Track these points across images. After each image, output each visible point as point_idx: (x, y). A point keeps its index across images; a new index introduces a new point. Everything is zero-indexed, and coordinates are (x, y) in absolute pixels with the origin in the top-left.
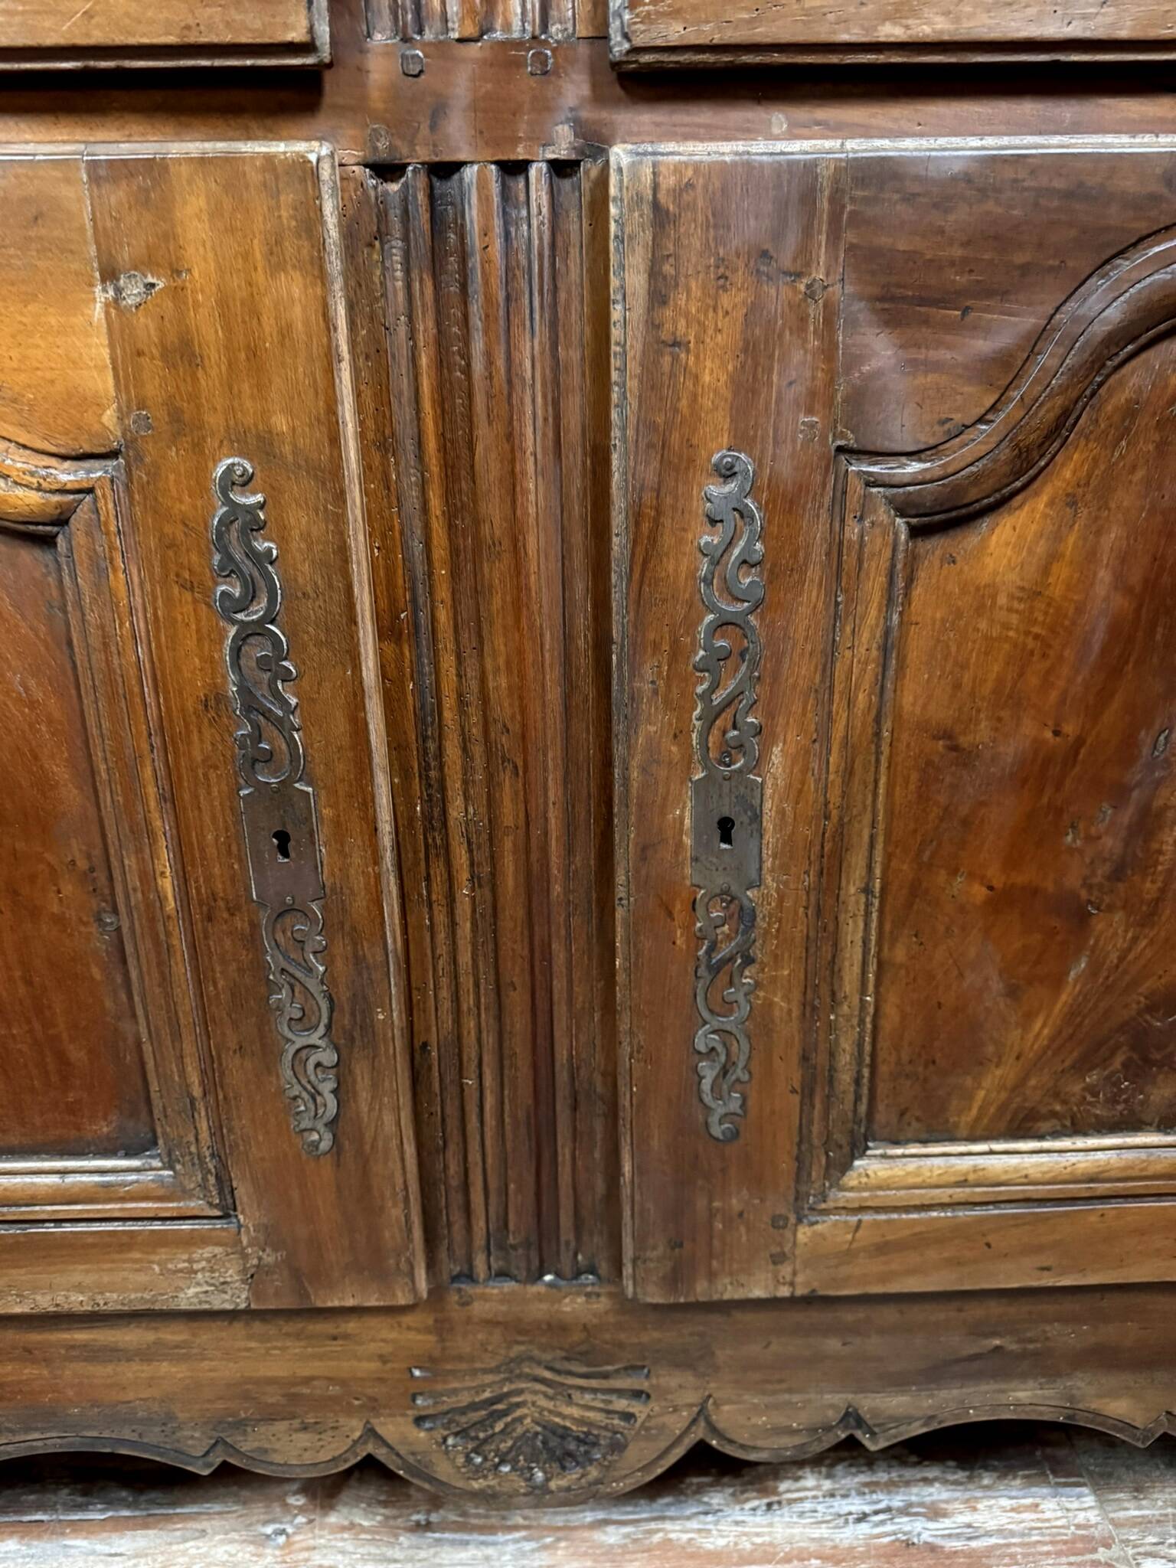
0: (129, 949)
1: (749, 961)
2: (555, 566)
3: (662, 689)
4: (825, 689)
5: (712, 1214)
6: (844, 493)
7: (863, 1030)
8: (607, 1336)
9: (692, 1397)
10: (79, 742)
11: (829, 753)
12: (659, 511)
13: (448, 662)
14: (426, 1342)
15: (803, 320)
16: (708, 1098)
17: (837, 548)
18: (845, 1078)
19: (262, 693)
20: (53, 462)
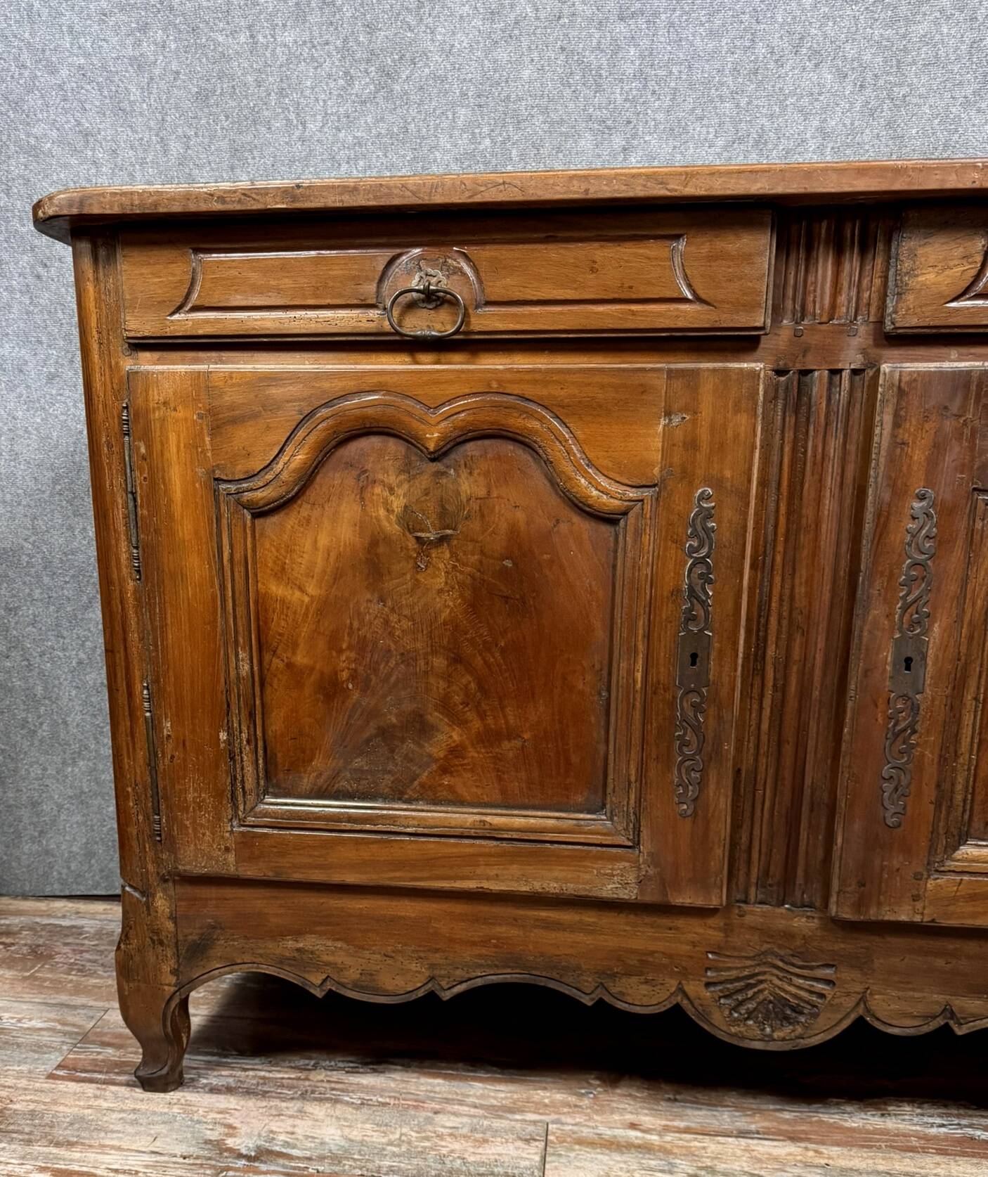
0: (613, 706)
1: (914, 732)
2: (834, 537)
3: (883, 594)
4: (961, 597)
5: (882, 869)
6: (976, 508)
7: (969, 774)
8: (815, 944)
9: (859, 988)
10: (608, 610)
11: (962, 627)
12: (889, 513)
13: (778, 579)
14: (717, 936)
15: (962, 434)
16: (886, 803)
17: (971, 532)
18: (959, 798)
19: (698, 589)
20: (628, 488)
